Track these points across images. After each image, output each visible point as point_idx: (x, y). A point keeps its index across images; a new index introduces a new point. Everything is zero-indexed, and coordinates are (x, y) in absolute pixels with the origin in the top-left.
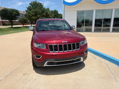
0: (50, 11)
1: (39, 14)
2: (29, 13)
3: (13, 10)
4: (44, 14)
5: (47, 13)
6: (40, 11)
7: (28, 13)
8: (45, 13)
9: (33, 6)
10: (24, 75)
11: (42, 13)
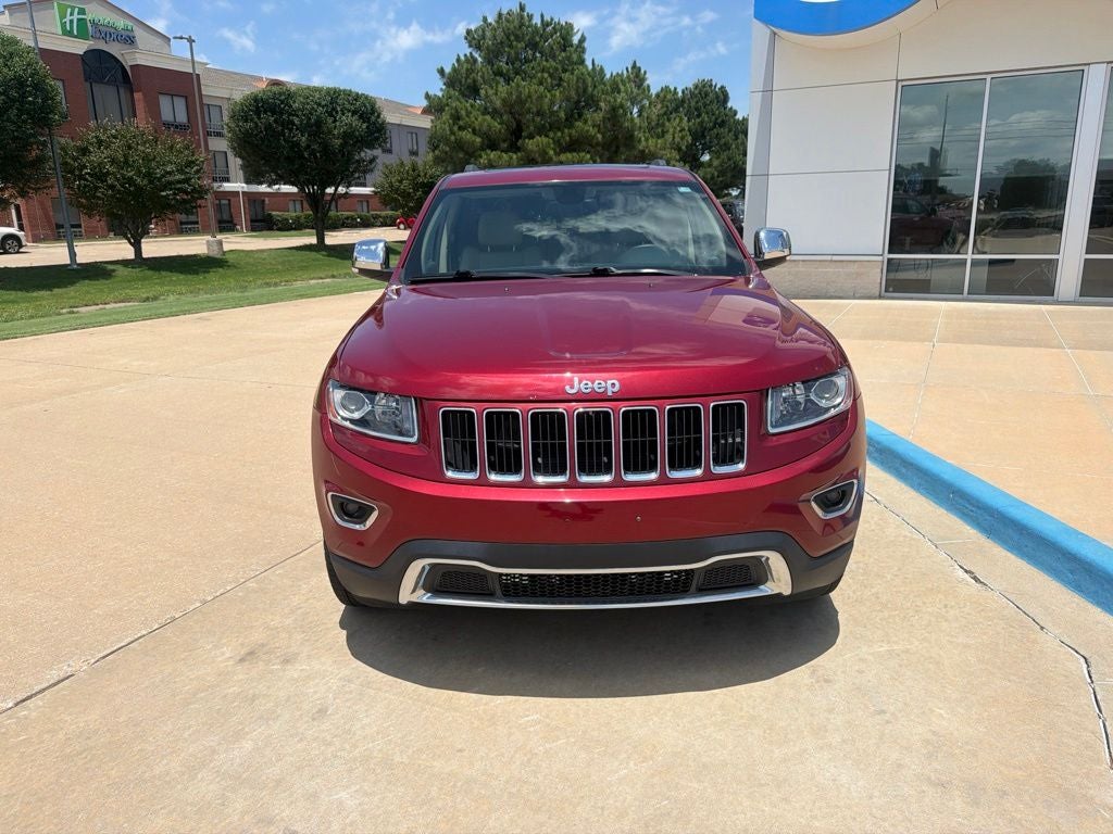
0: (654, 91)
1: (541, 131)
2: (456, 117)
3: (335, 101)
4: (591, 124)
5: (615, 115)
6: (556, 102)
7: (446, 116)
8: (598, 117)
9: (492, 56)
10: (250, 656)
11: (570, 120)
